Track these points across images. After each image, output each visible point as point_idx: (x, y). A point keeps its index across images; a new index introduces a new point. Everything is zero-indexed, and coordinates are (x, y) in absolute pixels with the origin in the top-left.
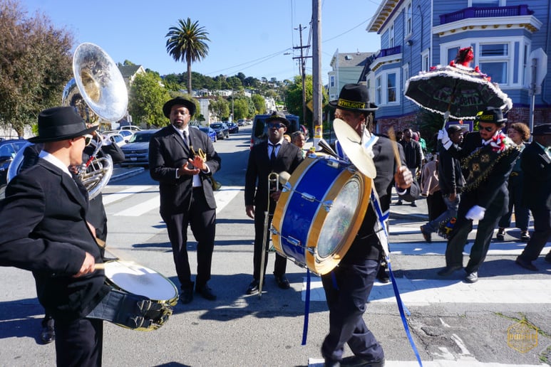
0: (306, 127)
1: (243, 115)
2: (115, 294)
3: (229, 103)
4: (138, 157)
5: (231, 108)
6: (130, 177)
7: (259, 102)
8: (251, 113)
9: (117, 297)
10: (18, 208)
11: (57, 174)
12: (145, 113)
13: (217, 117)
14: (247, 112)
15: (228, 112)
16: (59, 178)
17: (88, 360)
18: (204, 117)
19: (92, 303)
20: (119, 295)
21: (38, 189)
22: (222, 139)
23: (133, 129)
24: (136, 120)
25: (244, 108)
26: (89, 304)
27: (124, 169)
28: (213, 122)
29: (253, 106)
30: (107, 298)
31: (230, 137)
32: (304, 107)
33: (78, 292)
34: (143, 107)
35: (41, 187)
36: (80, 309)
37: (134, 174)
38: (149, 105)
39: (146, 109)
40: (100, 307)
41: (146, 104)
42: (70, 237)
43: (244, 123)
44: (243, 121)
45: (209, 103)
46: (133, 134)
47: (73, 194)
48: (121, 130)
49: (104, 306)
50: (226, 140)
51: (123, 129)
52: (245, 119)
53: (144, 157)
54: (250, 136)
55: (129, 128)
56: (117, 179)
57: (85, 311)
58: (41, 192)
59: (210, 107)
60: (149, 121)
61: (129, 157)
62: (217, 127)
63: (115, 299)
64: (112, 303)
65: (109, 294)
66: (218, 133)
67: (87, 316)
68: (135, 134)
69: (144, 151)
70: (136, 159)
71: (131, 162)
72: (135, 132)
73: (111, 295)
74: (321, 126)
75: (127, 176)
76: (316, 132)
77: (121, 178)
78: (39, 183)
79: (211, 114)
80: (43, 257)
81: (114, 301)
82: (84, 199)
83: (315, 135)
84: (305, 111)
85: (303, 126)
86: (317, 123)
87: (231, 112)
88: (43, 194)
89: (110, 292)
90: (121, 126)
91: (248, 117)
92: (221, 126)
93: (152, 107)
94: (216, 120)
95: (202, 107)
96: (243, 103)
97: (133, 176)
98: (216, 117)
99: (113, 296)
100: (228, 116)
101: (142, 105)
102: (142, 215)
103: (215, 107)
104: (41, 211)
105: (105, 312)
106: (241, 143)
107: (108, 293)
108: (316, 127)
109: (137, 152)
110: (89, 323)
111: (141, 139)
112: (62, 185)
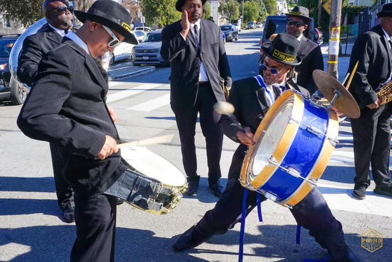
0: (320, 30)
1: (253, 18)
2: (130, 173)
3: (239, 5)
4: (150, 56)
5: (241, 11)
6: (142, 75)
7: (270, 4)
8: (261, 15)
9: (131, 177)
10: (49, 84)
11: (81, 55)
12: (157, 14)
13: (227, 19)
14: (257, 15)
15: (238, 14)
16: (83, 58)
17: (104, 233)
18: (214, 19)
19: (110, 180)
20: (133, 175)
21: (67, 66)
22: (231, 41)
23: (146, 30)
24: (149, 21)
25: (254, 10)
26: (108, 181)
27: (136, 67)
28: (222, 24)
29: (264, 8)
30: (123, 177)
31: (239, 40)
32: (320, 9)
33: (97, 168)
34: (156, 8)
35: (69, 65)
36: (99, 184)
37: (146, 72)
38: (161, 6)
39: (158, 10)
40: (116, 185)
41: (158, 5)
42: (91, 115)
43: (253, 26)
44: (252, 23)
45: (219, 5)
46: (146, 34)
47: (95, 75)
48: (135, 30)
49: (119, 184)
50: (235, 42)
51: (137, 29)
52: (255, 22)
53: (156, 56)
54: (259, 39)
55: (142, 29)
56: (129, 77)
57: (104, 186)
58: (69, 69)
59: (220, 9)
60: (161, 22)
61: (142, 56)
62: (226, 29)
63: (130, 179)
64: (127, 182)
65: (124, 174)
66: (227, 35)
67: (105, 193)
68: (148, 34)
69: (156, 50)
70: (147, 58)
71: (143, 60)
72: (148, 32)
73: (126, 174)
74: (339, 28)
75: (139, 74)
76: (332, 34)
77: (133, 76)
78: (67, 61)
79: (220, 16)
80: (70, 135)
81: (128, 180)
82: (105, 80)
83: (332, 38)
84: (320, 13)
85: (317, 29)
86: (334, 25)
87: (241, 15)
88: (70, 72)
89: (126, 172)
90: (134, 27)
91: (258, 20)
92: (230, 28)
93: (164, 8)
94: (225, 22)
95: (212, 9)
96: (253, 5)
97: (144, 74)
98: (225, 20)
99: (128, 176)
100: (237, 18)
101: (155, 6)
102: (152, 111)
103: (225, 9)
104: (68, 88)
105: (120, 190)
106: (250, 45)
107: (124, 172)
108: (333, 29)
109: (149, 51)
110: (106, 199)
111: (153, 38)
112: (86, 65)
